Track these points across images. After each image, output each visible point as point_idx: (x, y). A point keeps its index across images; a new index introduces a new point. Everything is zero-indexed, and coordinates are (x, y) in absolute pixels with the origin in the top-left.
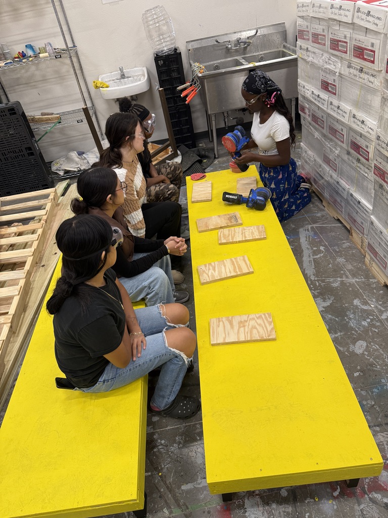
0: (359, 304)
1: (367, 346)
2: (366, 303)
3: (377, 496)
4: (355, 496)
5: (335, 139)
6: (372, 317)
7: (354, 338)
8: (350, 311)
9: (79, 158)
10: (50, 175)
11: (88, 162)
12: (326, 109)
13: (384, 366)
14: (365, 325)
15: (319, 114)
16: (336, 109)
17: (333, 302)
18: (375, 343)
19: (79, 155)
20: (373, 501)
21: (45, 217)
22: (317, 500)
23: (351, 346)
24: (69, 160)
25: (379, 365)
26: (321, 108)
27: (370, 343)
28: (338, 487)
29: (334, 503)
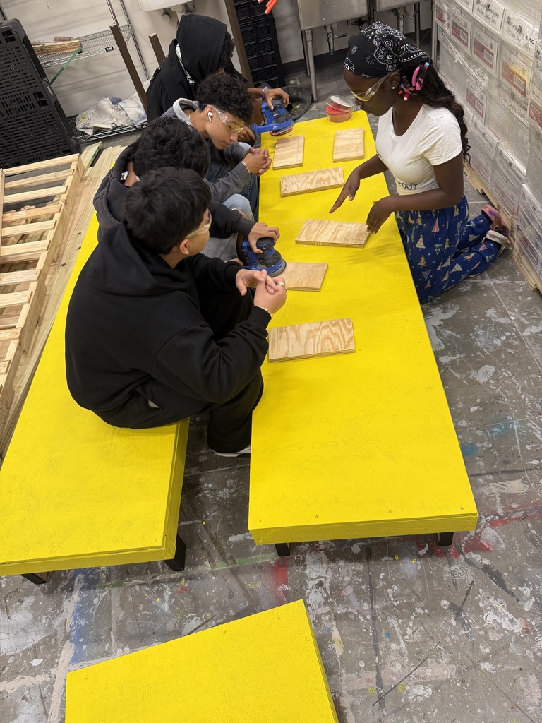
0: (494, 315)
1: (495, 373)
2: (504, 314)
3: (476, 557)
4: (446, 556)
5: (481, 62)
6: (509, 334)
7: (479, 362)
8: (479, 325)
9: (113, 108)
10: (74, 135)
11: (127, 115)
12: (470, 12)
13: (514, 399)
14: (497, 344)
15: (462, 21)
16: (484, 10)
17: (457, 313)
18: (507, 368)
19: (114, 103)
20: (470, 562)
21: (64, 197)
22: (397, 559)
23: (473, 372)
24: (100, 111)
25: (507, 397)
26: (465, 11)
27: (500, 369)
28: (427, 544)
29: (419, 562)
